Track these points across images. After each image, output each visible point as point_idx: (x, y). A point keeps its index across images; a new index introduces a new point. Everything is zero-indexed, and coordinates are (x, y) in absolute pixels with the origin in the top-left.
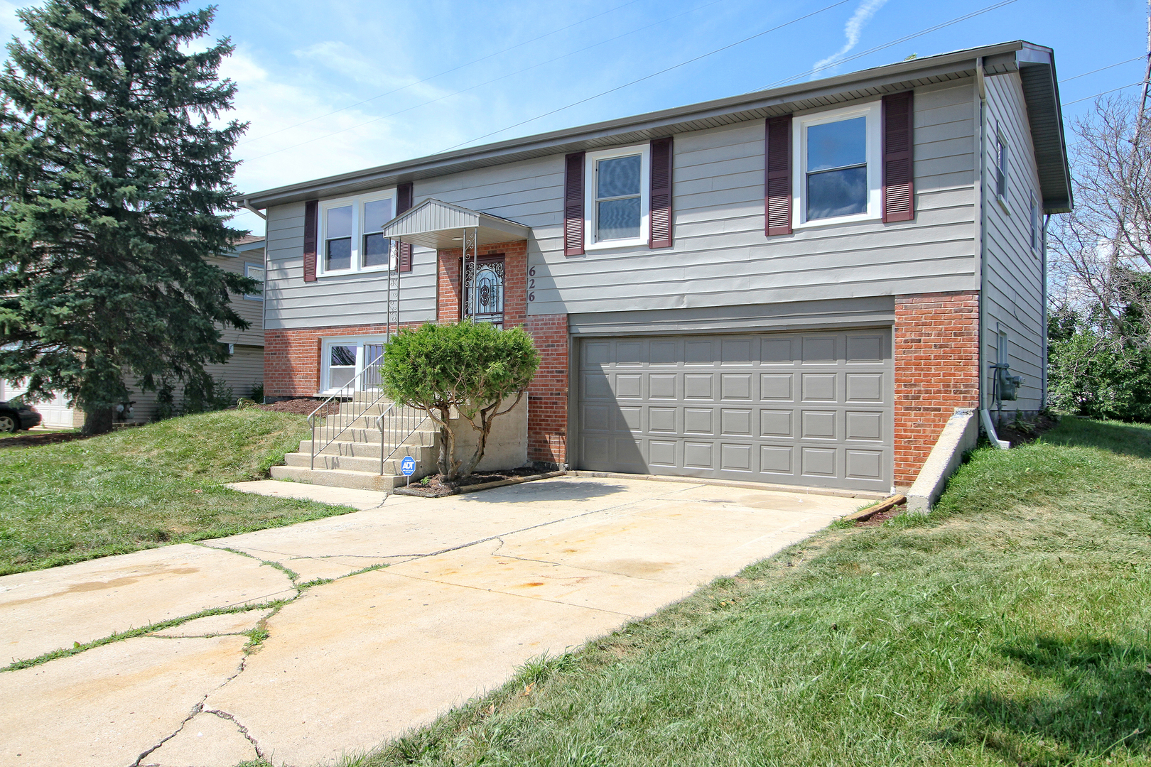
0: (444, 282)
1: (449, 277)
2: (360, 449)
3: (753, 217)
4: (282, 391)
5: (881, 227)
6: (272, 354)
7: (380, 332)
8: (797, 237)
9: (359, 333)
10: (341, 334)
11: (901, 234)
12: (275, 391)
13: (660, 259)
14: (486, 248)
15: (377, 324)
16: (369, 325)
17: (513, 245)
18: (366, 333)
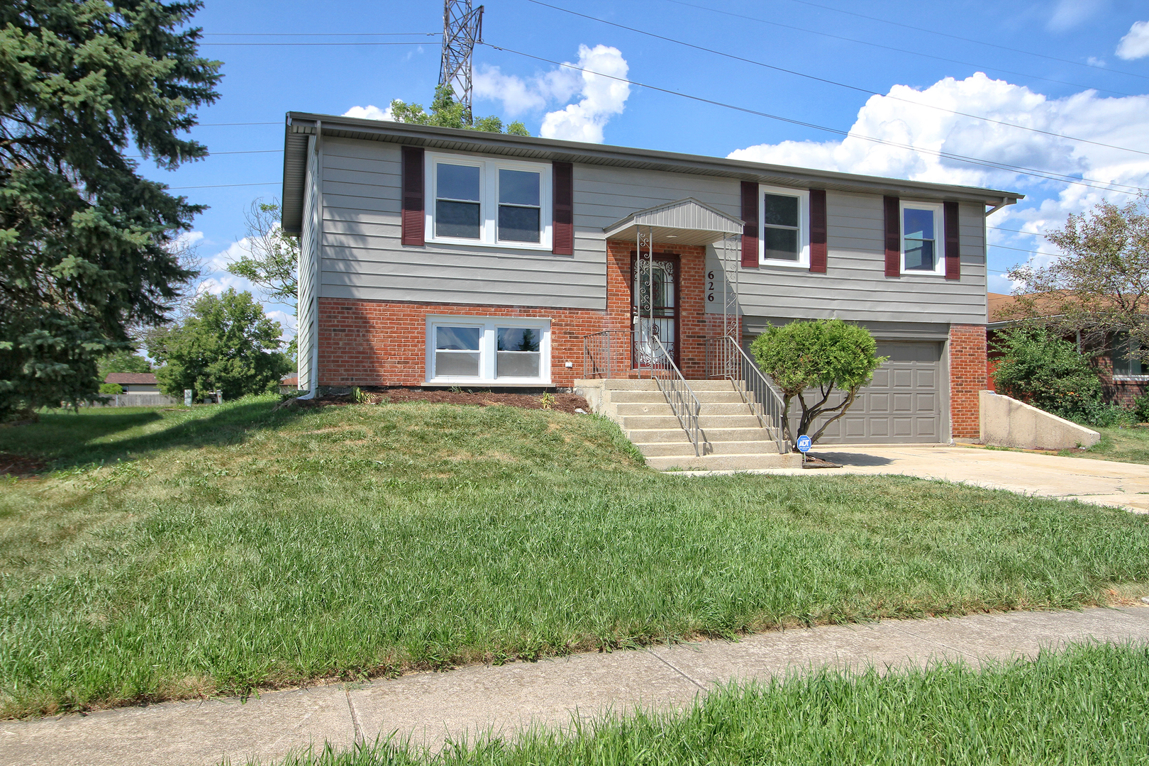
0: (613, 271)
1: (620, 268)
2: (715, 434)
3: (878, 262)
4: (356, 380)
5: (943, 281)
6: (334, 330)
7: (527, 316)
8: (902, 279)
9: (495, 315)
10: (466, 314)
11: (952, 287)
12: (343, 379)
14: (661, 246)
15: (524, 307)
16: (512, 307)
17: (690, 248)
18: (507, 315)
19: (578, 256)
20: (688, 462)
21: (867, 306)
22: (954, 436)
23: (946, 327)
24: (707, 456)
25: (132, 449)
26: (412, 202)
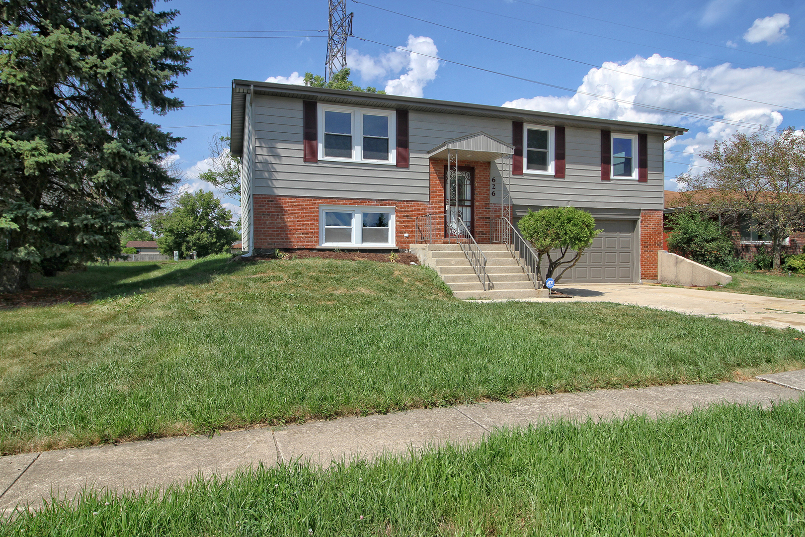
0: (433, 178)
1: (437, 175)
4: (277, 245)
5: (637, 183)
6: (263, 215)
7: (381, 205)
8: (612, 182)
9: (361, 205)
10: (344, 204)
12: (269, 244)
13: (559, 183)
14: (463, 162)
15: (379, 200)
16: (371, 200)
17: (481, 163)
18: (368, 205)
19: (411, 168)
20: (479, 294)
21: (590, 199)
22: (642, 279)
23: (638, 212)
24: (491, 291)
25: (143, 287)
26: (310, 135)
